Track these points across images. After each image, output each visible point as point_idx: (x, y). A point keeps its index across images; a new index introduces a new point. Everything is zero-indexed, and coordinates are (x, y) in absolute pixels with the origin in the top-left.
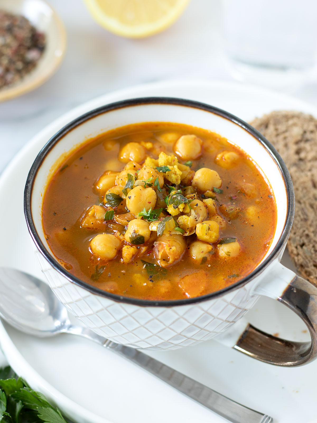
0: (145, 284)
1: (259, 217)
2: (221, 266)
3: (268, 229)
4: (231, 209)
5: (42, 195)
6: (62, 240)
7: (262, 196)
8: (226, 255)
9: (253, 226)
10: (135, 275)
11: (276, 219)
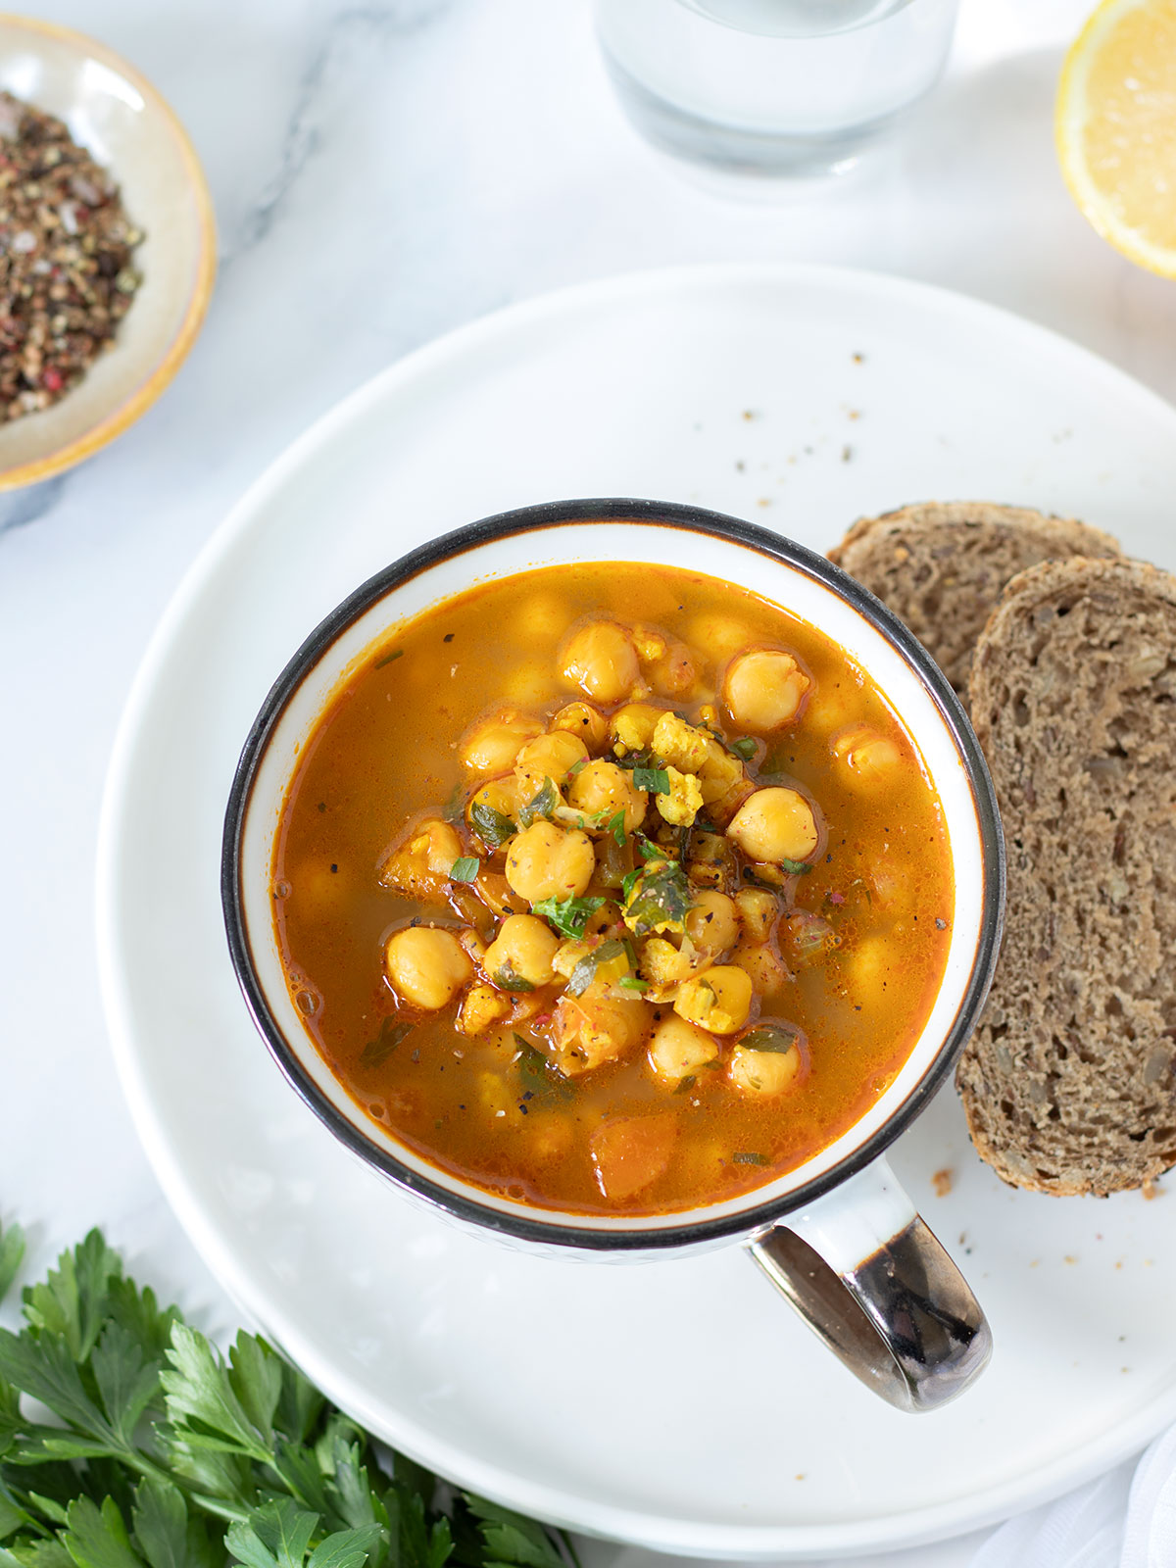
0: (502, 1113)
1: (885, 984)
2: (726, 1116)
3: (897, 1034)
4: (813, 937)
5: (296, 752)
6: (319, 905)
7: (917, 914)
8: (748, 1085)
9: (858, 1008)
10: (487, 1076)
11: (930, 1008)
